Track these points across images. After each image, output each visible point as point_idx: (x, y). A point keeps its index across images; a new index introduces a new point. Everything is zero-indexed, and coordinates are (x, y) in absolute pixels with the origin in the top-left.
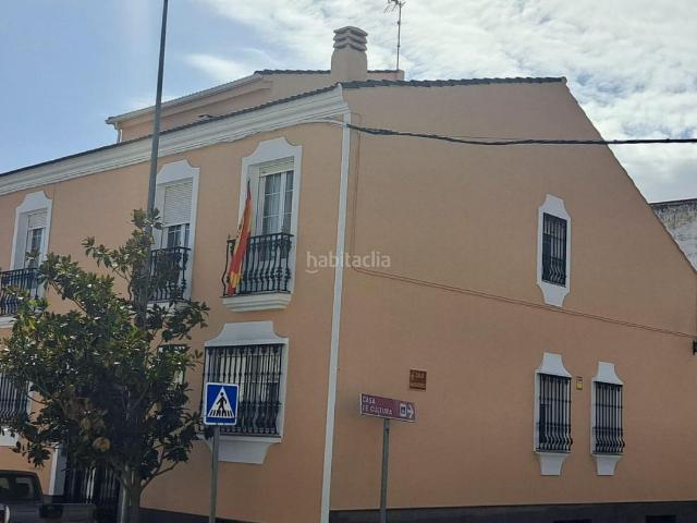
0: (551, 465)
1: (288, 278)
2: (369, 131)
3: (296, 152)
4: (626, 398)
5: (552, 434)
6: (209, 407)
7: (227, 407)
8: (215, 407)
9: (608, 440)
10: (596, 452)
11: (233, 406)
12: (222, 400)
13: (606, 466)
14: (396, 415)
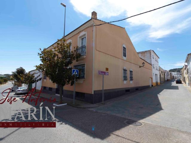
0: (125, 82)
1: (85, 53)
2: (98, 25)
3: (86, 33)
4: (133, 73)
5: (125, 78)
6: (73, 73)
7: (76, 73)
8: (74, 73)
9: (131, 79)
10: (130, 80)
11: (77, 73)
12: (75, 72)
13: (131, 82)
14: (105, 74)
